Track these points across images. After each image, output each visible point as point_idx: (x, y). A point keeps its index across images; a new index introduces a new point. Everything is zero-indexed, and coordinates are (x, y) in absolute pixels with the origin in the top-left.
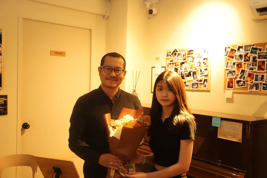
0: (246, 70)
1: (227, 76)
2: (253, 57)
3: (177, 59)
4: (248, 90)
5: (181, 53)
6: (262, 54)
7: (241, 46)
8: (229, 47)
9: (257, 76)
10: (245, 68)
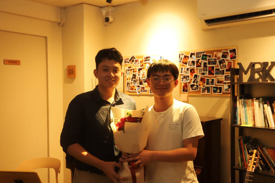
0: (198, 74)
1: (182, 81)
2: (204, 63)
3: (135, 65)
4: (201, 93)
5: (138, 59)
6: (211, 60)
7: (193, 53)
8: (183, 53)
9: (208, 80)
10: (197, 73)
